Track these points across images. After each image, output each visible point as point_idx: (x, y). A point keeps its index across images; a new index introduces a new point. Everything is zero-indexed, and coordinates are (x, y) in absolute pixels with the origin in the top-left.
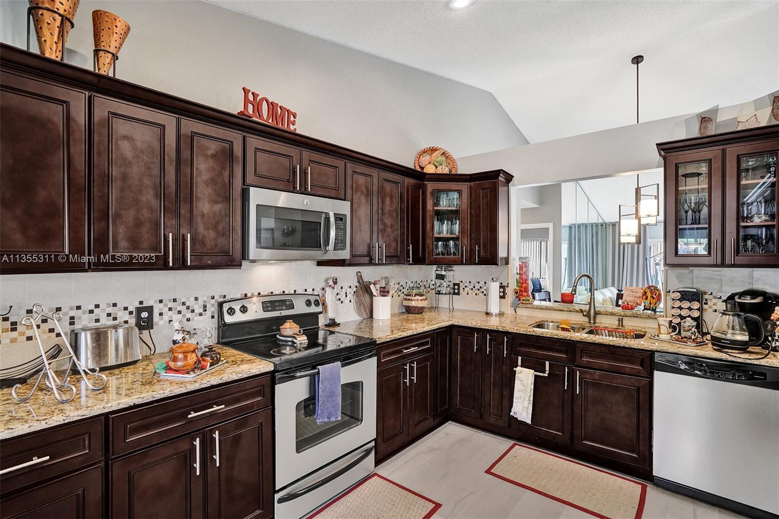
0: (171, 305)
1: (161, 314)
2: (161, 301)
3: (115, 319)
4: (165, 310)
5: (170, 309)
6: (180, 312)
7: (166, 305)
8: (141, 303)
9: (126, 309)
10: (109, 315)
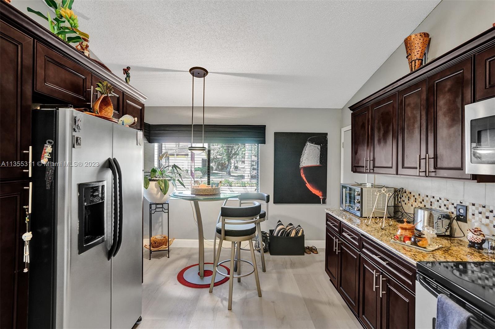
0: (481, 209)
1: (473, 215)
2: (474, 205)
3: (447, 209)
4: (476, 212)
5: (480, 213)
6: (487, 218)
7: (477, 209)
8: (461, 203)
9: (453, 204)
10: (445, 205)
